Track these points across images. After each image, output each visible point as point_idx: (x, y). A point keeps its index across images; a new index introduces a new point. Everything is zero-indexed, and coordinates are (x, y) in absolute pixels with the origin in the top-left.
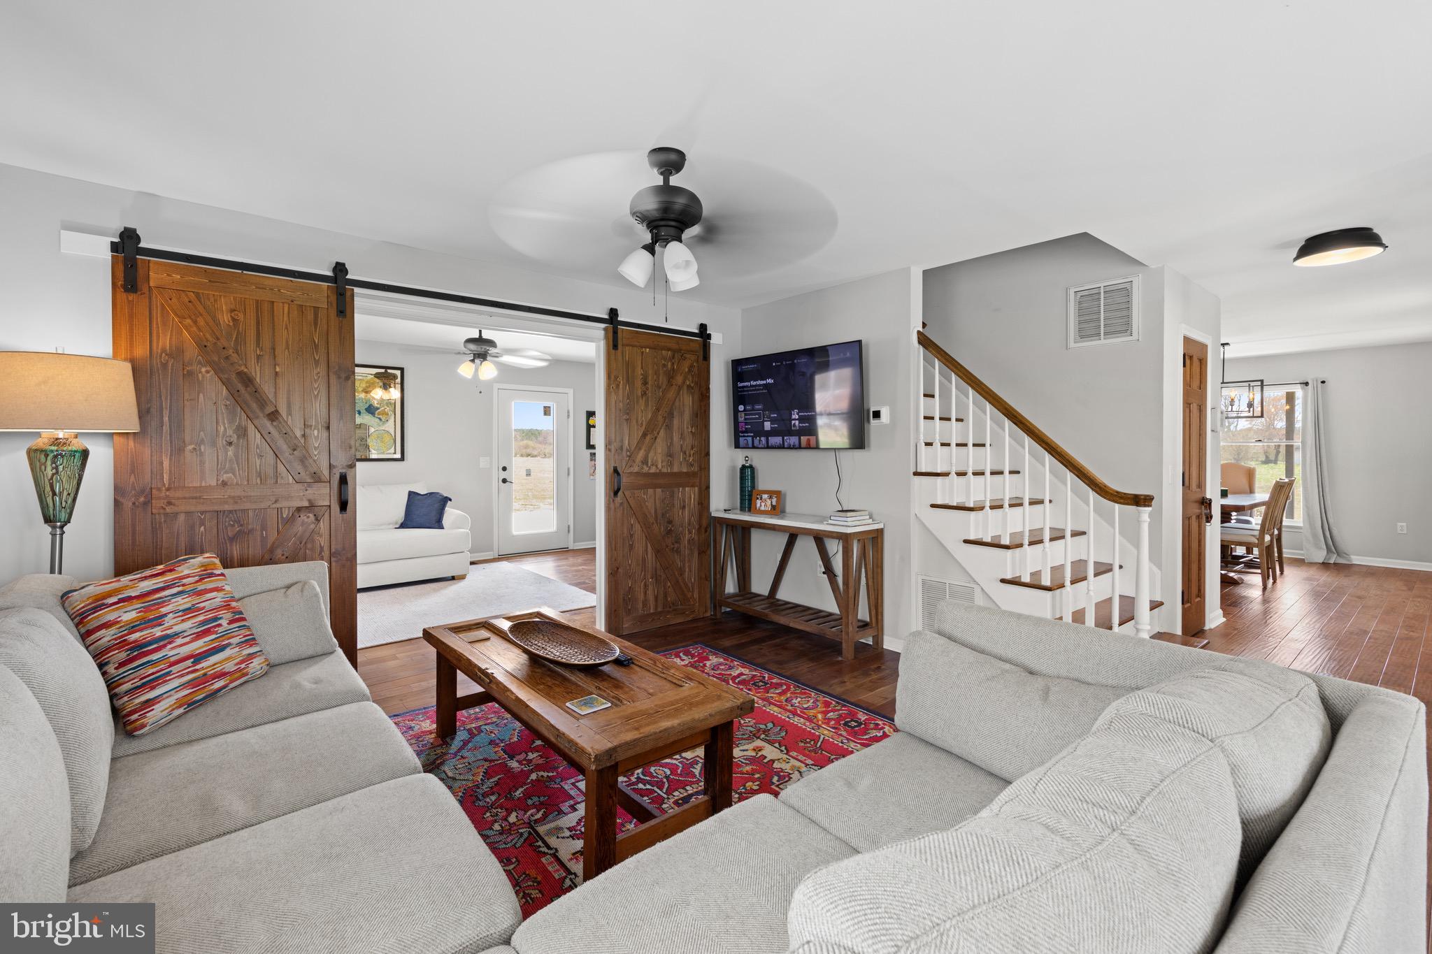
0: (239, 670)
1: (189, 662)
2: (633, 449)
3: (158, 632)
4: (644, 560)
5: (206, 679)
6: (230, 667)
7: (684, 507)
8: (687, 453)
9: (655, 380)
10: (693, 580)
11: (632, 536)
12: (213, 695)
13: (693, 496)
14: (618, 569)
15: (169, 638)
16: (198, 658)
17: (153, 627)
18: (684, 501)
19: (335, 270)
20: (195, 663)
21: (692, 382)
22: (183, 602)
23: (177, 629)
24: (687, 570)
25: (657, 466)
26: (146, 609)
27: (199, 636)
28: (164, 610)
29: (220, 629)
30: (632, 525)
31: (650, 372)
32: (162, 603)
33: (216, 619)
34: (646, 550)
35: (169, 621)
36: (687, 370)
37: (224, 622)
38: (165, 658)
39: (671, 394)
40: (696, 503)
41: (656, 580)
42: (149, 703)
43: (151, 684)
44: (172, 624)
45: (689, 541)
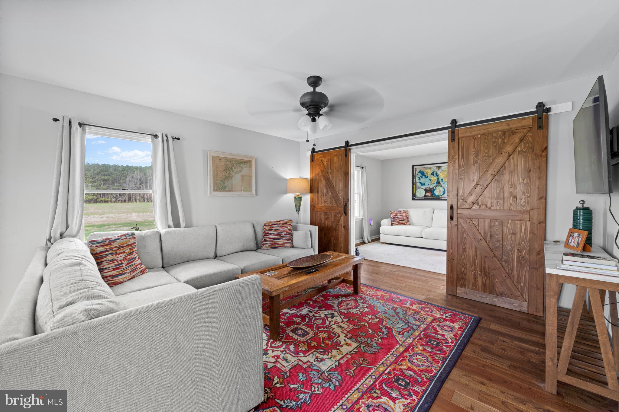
0: (282, 245)
1: (272, 239)
2: (466, 195)
3: (270, 232)
4: (474, 260)
5: (275, 244)
6: (280, 243)
7: (513, 234)
8: (518, 197)
9: (486, 153)
10: (522, 285)
11: (464, 244)
12: (277, 248)
13: (523, 228)
14: (453, 259)
15: (271, 234)
16: (274, 239)
18: (513, 230)
19: (346, 144)
20: (273, 240)
21: (525, 148)
22: (277, 228)
23: (273, 233)
24: (516, 276)
25: (486, 206)
26: (270, 228)
29: (282, 235)
30: (465, 238)
31: (482, 148)
32: (273, 227)
33: (282, 233)
34: (476, 254)
35: (272, 231)
36: (517, 140)
37: (284, 234)
38: (269, 237)
39: (501, 160)
40: (528, 232)
41: (485, 274)
42: (264, 244)
43: (265, 241)
45: (518, 257)
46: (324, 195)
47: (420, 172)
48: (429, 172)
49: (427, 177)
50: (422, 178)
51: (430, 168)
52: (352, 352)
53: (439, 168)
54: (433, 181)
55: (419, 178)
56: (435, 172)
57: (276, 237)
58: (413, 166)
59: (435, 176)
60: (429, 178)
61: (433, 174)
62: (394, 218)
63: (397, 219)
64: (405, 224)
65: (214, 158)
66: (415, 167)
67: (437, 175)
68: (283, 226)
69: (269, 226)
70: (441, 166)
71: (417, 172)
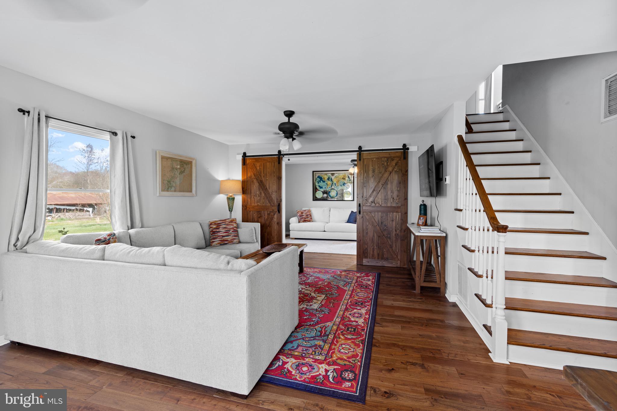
0: (231, 241)
1: (221, 237)
2: (368, 197)
3: (218, 230)
4: (373, 239)
5: (224, 240)
6: (229, 240)
7: (393, 221)
8: (395, 199)
9: (378, 170)
10: (397, 251)
11: (367, 229)
12: (226, 244)
13: (398, 217)
14: (361, 240)
15: (219, 232)
16: (223, 236)
17: (217, 229)
18: (393, 218)
19: (278, 152)
20: (222, 237)
21: (398, 169)
22: (224, 226)
23: (221, 230)
24: (394, 246)
25: (379, 204)
26: (218, 226)
27: (225, 233)
28: (220, 227)
29: (230, 232)
30: (367, 225)
31: (376, 167)
32: (220, 226)
33: (229, 230)
34: (374, 235)
35: (220, 229)
36: (394, 164)
37: (231, 231)
38: (218, 235)
39: (386, 175)
40: (400, 219)
41: (378, 248)
42: (213, 242)
43: (214, 239)
44: (221, 229)
45: (395, 235)
46: (257, 196)
47: (319, 177)
48: (326, 177)
49: (324, 182)
50: (320, 182)
51: (326, 174)
52: (325, 299)
53: (333, 174)
54: (329, 185)
55: (318, 182)
56: (330, 178)
57: (224, 234)
58: (313, 172)
59: (330, 181)
60: (326, 182)
61: (328, 179)
62: (301, 216)
63: (303, 217)
64: (309, 221)
65: (163, 158)
66: (314, 173)
67: (331, 180)
68: (229, 224)
69: (216, 225)
70: (334, 173)
71: (316, 177)
